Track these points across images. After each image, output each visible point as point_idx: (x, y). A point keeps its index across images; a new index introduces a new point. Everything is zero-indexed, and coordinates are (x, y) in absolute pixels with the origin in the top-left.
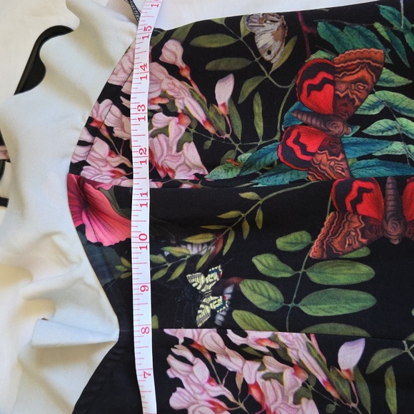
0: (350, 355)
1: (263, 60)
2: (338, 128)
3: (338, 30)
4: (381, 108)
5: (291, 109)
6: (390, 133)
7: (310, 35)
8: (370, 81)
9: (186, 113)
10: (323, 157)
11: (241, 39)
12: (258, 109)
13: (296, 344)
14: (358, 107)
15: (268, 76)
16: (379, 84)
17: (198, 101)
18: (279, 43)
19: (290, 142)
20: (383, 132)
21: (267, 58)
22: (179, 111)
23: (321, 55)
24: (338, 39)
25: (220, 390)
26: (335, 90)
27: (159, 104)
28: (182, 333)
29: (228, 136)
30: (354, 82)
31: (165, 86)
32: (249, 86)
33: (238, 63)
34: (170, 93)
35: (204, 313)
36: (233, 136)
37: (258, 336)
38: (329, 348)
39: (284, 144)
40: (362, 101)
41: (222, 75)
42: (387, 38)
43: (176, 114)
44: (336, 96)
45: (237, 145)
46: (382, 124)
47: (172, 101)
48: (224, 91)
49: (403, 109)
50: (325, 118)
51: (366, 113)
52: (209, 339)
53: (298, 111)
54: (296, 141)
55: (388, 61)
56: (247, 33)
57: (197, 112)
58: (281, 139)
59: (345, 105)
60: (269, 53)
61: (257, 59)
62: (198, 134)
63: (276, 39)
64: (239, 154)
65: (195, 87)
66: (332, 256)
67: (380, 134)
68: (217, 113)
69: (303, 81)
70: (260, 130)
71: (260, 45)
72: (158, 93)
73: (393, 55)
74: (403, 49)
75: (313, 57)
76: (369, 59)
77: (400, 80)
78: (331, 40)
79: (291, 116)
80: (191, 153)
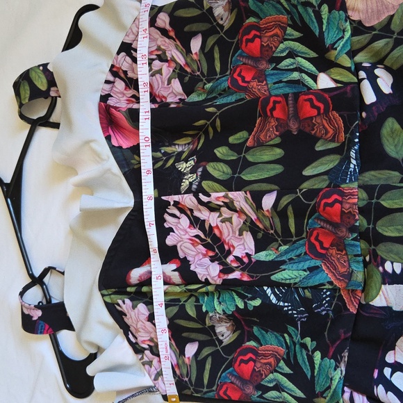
0: (268, 201)
1: (218, 24)
2: (263, 65)
3: (261, 4)
4: (287, 52)
5: (236, 55)
6: (292, 67)
7: (245, 7)
8: (281, 36)
9: (173, 60)
10: (254, 84)
11: (205, 11)
12: (217, 56)
13: (239, 198)
14: (274, 52)
15: (222, 34)
16: (286, 37)
17: (180, 52)
18: (227, 13)
19: (235, 76)
20: (288, 66)
21: (221, 22)
22: (169, 59)
23: (252, 20)
24: (261, 10)
25: (197, 232)
26: (261, 42)
27: (156, 55)
28: (172, 199)
29: (198, 73)
30: (272, 36)
31: (159, 43)
32: (211, 41)
33: (204, 26)
34: (163, 47)
35: (185, 184)
36: (202, 73)
37: (217, 196)
38: (257, 198)
39: (232, 77)
40: (276, 48)
41: (194, 34)
42: (288, 9)
43: (167, 61)
44: (262, 45)
45: (204, 79)
46: (288, 61)
47: (164, 52)
48: (196, 44)
49: (299, 52)
50: (256, 59)
51: (279, 55)
52: (188, 200)
53: (240, 56)
54: (239, 75)
55: (290, 23)
56: (208, 7)
57: (180, 59)
58: (230, 73)
59: (267, 51)
60: (222, 19)
61: (215, 24)
62: (180, 73)
63: (225, 11)
64: (205, 84)
65: (178, 43)
66: (260, 144)
67: (286, 68)
68: (192, 59)
69: (242, 37)
70: (218, 69)
71: (216, 14)
72: (155, 48)
73: (292, 19)
74: (297, 15)
75: (247, 21)
76: (280, 21)
77: (297, 34)
78: (257, 10)
79: (236, 59)
80: (177, 85)
